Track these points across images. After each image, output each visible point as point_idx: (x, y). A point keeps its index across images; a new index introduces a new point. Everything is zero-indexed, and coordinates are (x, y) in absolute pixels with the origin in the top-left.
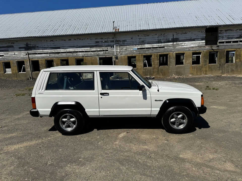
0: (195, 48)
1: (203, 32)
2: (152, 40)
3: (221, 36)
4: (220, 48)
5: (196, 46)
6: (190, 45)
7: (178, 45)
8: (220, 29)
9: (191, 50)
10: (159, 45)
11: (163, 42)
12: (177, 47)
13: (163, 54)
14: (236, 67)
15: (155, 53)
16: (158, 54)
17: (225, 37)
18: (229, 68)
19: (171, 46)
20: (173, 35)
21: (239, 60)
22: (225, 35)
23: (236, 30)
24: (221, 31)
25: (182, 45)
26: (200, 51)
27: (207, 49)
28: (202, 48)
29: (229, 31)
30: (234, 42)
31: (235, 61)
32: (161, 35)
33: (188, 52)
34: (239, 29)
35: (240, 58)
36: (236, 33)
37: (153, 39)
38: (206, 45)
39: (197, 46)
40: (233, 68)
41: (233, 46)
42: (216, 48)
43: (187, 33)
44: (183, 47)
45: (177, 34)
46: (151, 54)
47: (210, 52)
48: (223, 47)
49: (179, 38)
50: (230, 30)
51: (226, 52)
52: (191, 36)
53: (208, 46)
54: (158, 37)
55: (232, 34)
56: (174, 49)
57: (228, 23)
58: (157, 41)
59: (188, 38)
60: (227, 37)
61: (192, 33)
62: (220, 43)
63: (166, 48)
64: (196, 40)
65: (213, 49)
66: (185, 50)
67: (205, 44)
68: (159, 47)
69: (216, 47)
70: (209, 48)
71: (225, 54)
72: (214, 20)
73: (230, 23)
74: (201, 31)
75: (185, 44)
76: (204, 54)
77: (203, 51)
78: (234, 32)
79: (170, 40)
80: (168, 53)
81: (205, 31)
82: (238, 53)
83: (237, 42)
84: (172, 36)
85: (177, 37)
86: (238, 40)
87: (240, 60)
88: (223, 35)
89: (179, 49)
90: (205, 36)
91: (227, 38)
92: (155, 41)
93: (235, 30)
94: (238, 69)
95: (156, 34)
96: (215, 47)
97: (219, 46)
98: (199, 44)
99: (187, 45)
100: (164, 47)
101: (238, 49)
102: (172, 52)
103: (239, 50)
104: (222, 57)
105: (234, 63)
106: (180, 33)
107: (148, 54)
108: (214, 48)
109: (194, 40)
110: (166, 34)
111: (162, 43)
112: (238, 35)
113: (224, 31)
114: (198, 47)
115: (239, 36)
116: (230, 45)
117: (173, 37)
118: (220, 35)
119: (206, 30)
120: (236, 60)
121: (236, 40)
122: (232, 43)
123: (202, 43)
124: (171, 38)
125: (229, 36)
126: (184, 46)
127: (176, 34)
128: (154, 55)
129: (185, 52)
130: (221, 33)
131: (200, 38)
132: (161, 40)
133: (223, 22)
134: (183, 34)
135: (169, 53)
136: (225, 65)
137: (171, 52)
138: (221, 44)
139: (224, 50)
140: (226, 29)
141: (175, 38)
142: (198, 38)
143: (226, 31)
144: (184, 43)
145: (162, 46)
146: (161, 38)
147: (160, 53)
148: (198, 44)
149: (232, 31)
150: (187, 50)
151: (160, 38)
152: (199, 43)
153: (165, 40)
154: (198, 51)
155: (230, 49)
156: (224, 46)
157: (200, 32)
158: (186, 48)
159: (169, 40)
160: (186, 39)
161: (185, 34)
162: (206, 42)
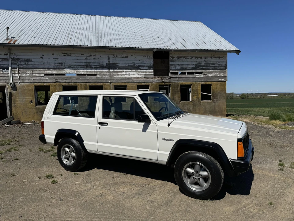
0: (140, 79)
1: (150, 57)
2: (76, 63)
3: (173, 65)
4: (173, 80)
5: (141, 76)
6: (134, 74)
7: (117, 73)
8: (171, 55)
9: (135, 81)
10: (87, 72)
11: (94, 67)
12: (115, 76)
13: (95, 85)
14: (193, 107)
15: (81, 84)
16: (86, 85)
17: (177, 66)
18: (185, 108)
19: (106, 74)
20: (109, 58)
21: (196, 97)
22: (177, 63)
23: (191, 57)
24: (173, 57)
25: (122, 73)
26: (148, 84)
27: (156, 81)
28: (150, 79)
29: (182, 59)
30: (189, 73)
31: (192, 99)
32: (89, 56)
33: (131, 85)
34: (194, 57)
35: (197, 95)
36: (191, 62)
37: (77, 61)
38: (155, 75)
39: (143, 76)
40: (190, 108)
41: (188, 79)
42: (168, 81)
43: (129, 57)
44: (123, 76)
45: (115, 57)
46: (76, 84)
47: (160, 86)
48: (176, 80)
49: (117, 63)
50: (184, 57)
51: (180, 87)
52: (134, 62)
53: (157, 78)
54: (85, 59)
55: (186, 63)
56: (111, 78)
57: (180, 47)
58: (84, 64)
59: (129, 65)
60: (180, 66)
61: (135, 58)
62: (172, 73)
63: (98, 76)
64: (141, 68)
65: (163, 82)
66: (127, 81)
67: (153, 74)
68: (88, 75)
69: (168, 79)
70: (158, 80)
71: (179, 88)
72: (163, 43)
73: (183, 48)
74: (148, 56)
75: (127, 73)
76: (153, 88)
77: (152, 84)
78: (189, 60)
79: (105, 65)
80: (102, 83)
81: (152, 57)
82: (194, 88)
83: (193, 73)
84: (107, 59)
85: (115, 62)
86: (193, 71)
87: (198, 97)
88: (175, 63)
89: (119, 79)
90: (152, 62)
91: (180, 68)
92: (81, 64)
93: (189, 58)
94: (196, 109)
95: (82, 55)
96: (166, 79)
97: (171, 78)
98: (145, 74)
99: (129, 75)
100: (96, 75)
101: (194, 83)
102: (109, 83)
103: (196, 83)
104: (175, 93)
105: (191, 101)
106: (118, 57)
107: (71, 83)
108: (165, 81)
109: (138, 68)
110: (97, 56)
111: (91, 68)
112: (193, 64)
113: (177, 58)
114: (144, 78)
115: (195, 66)
116: (185, 77)
117: (109, 62)
118: (171, 63)
119: (153, 55)
120: (193, 96)
121: (191, 71)
122: (187, 75)
123: (150, 72)
124: (105, 62)
125: (182, 65)
126: (125, 76)
127: (113, 56)
128: (80, 86)
129: (126, 84)
130: (173, 61)
131: (146, 66)
132: (91, 64)
133: (174, 46)
134: (124, 57)
135: (104, 85)
136: (180, 103)
137: (107, 83)
138: (174, 76)
139: (178, 84)
140: (179, 56)
141: (111, 62)
142: (143, 65)
143: (179, 58)
144: (124, 71)
145: (93, 73)
146: (91, 61)
147: (90, 84)
148: (143, 73)
149: (186, 58)
150: (130, 81)
151: (88, 61)
152: (146, 72)
153: (97, 65)
154: (144, 84)
155: (185, 83)
156: (177, 78)
157: (146, 57)
158: (129, 78)
159: (102, 64)
160: (127, 65)
161: (125, 57)
162: (154, 72)
